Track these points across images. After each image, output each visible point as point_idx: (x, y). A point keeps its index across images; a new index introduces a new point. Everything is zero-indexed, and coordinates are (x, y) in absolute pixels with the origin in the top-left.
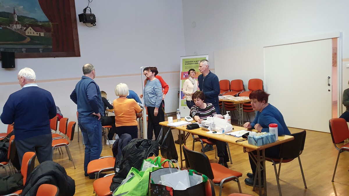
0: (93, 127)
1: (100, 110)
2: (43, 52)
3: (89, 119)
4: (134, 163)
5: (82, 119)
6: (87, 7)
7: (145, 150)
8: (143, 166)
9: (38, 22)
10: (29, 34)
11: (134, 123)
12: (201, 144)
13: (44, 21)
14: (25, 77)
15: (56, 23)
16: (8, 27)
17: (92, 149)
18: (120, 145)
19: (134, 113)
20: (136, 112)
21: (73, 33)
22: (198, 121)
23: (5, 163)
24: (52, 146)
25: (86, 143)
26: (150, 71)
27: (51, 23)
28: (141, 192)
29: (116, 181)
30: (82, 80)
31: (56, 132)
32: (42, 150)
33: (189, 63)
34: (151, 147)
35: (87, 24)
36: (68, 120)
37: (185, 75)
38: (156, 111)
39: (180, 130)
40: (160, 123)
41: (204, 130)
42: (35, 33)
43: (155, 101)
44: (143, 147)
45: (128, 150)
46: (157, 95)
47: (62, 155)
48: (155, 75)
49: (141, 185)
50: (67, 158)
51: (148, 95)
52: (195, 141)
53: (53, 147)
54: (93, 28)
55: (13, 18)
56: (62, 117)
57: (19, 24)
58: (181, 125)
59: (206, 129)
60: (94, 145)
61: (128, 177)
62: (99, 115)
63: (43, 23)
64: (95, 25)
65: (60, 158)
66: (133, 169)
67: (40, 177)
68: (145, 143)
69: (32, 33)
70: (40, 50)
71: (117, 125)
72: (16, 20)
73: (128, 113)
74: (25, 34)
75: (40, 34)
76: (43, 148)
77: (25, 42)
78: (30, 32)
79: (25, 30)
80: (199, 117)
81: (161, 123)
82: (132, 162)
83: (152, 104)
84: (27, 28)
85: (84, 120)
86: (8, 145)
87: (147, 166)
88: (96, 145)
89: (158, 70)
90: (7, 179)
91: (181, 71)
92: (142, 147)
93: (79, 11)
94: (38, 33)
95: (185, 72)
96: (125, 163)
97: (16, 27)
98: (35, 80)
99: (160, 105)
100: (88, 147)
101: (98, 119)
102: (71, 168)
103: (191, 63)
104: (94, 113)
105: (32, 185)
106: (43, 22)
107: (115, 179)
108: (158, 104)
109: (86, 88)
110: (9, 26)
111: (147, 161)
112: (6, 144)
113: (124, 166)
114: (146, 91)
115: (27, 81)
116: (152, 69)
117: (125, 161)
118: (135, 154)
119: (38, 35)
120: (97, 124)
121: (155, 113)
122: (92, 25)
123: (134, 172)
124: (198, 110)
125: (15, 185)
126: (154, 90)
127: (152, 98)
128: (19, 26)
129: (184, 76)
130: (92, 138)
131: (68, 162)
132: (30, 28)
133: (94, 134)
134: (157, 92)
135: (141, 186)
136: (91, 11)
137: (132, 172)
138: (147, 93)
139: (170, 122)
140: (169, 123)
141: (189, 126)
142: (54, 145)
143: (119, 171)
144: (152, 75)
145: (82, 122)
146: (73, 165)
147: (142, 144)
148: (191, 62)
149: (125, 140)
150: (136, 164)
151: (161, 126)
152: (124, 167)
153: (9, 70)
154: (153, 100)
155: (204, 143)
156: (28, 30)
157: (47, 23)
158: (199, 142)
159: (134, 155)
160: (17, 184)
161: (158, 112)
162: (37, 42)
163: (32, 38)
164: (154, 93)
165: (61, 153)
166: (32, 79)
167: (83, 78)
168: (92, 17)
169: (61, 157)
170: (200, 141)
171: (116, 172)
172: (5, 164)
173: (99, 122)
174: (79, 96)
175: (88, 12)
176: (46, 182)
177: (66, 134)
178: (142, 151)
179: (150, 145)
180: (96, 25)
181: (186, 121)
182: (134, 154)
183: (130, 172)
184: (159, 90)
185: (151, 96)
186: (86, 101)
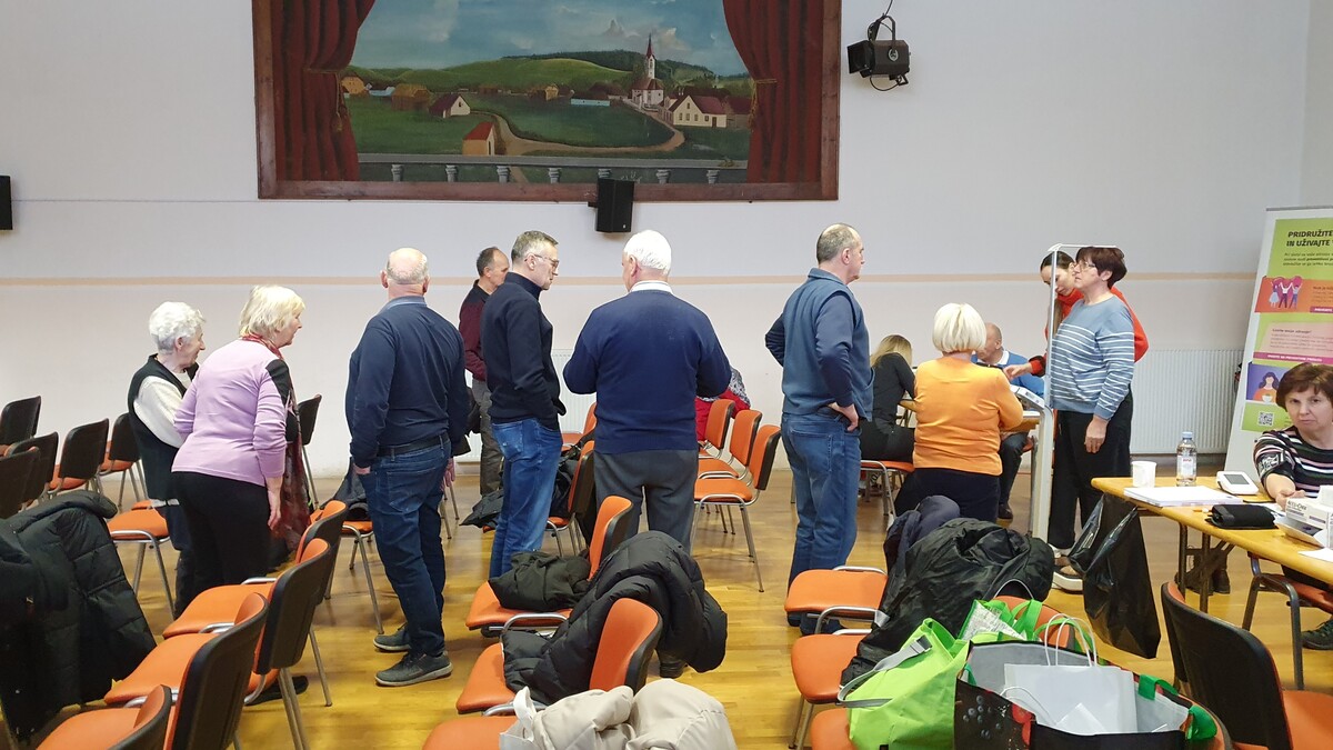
0: (829, 454)
1: (856, 395)
2: (716, 182)
3: (816, 424)
4: (942, 607)
5: (794, 420)
6: (884, 17)
7: (989, 568)
8: (971, 622)
9: (712, 78)
10: (684, 123)
11: (987, 466)
12: (1288, 604)
13: (734, 74)
14: (639, 259)
15: (769, 81)
16: (626, 100)
17: (819, 531)
18: (910, 531)
19: (994, 424)
20: (1002, 424)
21: (824, 115)
22: (1279, 497)
23: (559, 520)
24: (696, 497)
25: (801, 508)
26: (1089, 262)
27: (752, 82)
28: (940, 712)
29: (868, 658)
30: (808, 282)
31: (720, 454)
32: (663, 499)
33: (1308, 238)
34: (1018, 561)
35: (875, 79)
36: (759, 419)
37: (1279, 291)
38: (1095, 433)
39: (1184, 529)
40: (1094, 480)
41: (1296, 540)
42: (702, 116)
43: (1096, 388)
44: (983, 555)
45: (925, 555)
46: (1108, 367)
47: (729, 536)
48: (1110, 283)
49: (940, 688)
50: (743, 550)
51: (1067, 361)
52: (1263, 589)
53: (699, 500)
54: (898, 93)
55: (643, 68)
56: (747, 406)
57: (657, 88)
58: (1188, 504)
59: (1307, 536)
60: (826, 520)
61: (906, 651)
62: (852, 412)
63: (729, 83)
64: (903, 81)
65: (723, 546)
66: (930, 625)
67: (621, 576)
68: (996, 540)
69: (692, 117)
70: (710, 174)
71: (920, 461)
72: (652, 74)
73: (969, 421)
74: (671, 118)
75: (714, 120)
76: (666, 493)
77: (668, 147)
78: (688, 114)
79: (673, 109)
80: (1295, 481)
81: (1103, 483)
82: (935, 603)
83: (1083, 402)
84: (680, 100)
85: (799, 424)
86: (574, 465)
87: (985, 625)
88: (834, 520)
89: (1127, 262)
90: (548, 565)
91: (1263, 271)
92: (980, 552)
93: (852, 31)
94: (711, 116)
95: (1283, 280)
96: (910, 599)
97: (649, 98)
98: (665, 272)
99: (1118, 410)
100: (807, 522)
101: (849, 429)
102: (748, 584)
103: (1318, 239)
104: (835, 404)
105: (599, 596)
106: (731, 78)
107: (866, 648)
108: (1108, 404)
109: (815, 313)
110: (630, 97)
111: (986, 607)
112: (570, 462)
113: (904, 610)
114: (1060, 345)
115: (644, 271)
116: (1100, 255)
117: (909, 590)
118: (950, 574)
119: (710, 124)
120: (844, 447)
121: (1092, 440)
122: (894, 82)
123: (932, 638)
124: (1294, 451)
125: (567, 589)
126: (1097, 346)
127: (1085, 377)
128: (657, 97)
129: (1274, 299)
130: (819, 494)
131: (746, 564)
132: (689, 99)
133: (829, 478)
134: (1108, 351)
135: (942, 692)
136: (893, 31)
137: (926, 634)
138: (1065, 353)
139: (1141, 484)
140: (1134, 484)
141: (1224, 512)
142: (701, 494)
143: (887, 622)
144: (1096, 283)
145: (792, 430)
146: (756, 577)
147: (981, 541)
148: (1320, 233)
149: (929, 518)
150: (949, 610)
151: (1098, 492)
152: (902, 615)
153: (614, 238)
154: (1088, 387)
155: (1303, 605)
156: (682, 107)
157: (740, 83)
158: (1279, 594)
159: (946, 575)
160: (573, 587)
161: (1103, 436)
162: (702, 147)
163: (689, 133)
164: (1096, 356)
165: (729, 529)
166: (657, 267)
167: (813, 278)
168: (896, 54)
169: (728, 542)
170: (1285, 592)
171: (874, 626)
172: (558, 526)
173: (852, 439)
174: (791, 339)
175: (884, 35)
176: (636, 596)
177: (746, 465)
178: (979, 568)
179: (1018, 552)
180: (906, 82)
181: (1222, 489)
182: (947, 572)
183: (918, 633)
184: (1119, 344)
185: (1082, 367)
186: (810, 359)
